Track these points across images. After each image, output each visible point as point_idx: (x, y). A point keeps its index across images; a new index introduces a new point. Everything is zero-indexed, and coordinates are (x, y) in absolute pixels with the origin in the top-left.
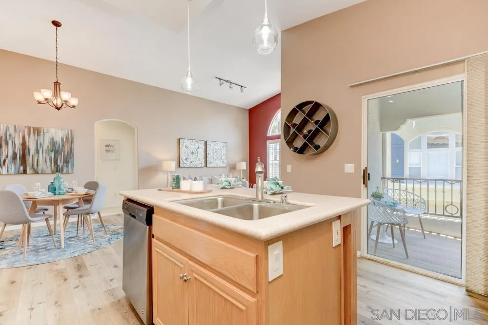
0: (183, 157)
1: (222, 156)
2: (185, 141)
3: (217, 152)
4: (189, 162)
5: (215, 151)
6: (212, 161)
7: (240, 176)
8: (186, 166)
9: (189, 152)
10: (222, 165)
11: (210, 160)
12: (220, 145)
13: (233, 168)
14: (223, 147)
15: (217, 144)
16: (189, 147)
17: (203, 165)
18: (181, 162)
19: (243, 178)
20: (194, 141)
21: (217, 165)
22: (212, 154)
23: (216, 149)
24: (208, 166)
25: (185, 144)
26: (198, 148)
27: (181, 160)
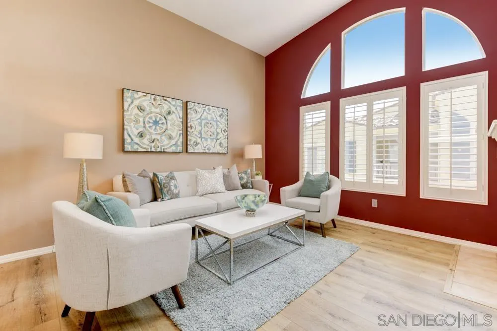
0: (132, 129)
1: (218, 133)
2: (136, 96)
3: (209, 125)
4: (145, 141)
5: (204, 122)
6: (199, 141)
7: (251, 171)
8: (140, 150)
9: (147, 119)
10: (218, 149)
11: (194, 140)
12: (215, 113)
13: (239, 155)
14: (221, 116)
15: (209, 109)
16: (148, 109)
17: (180, 149)
18: (128, 140)
19: (257, 174)
20: (158, 98)
21: (209, 149)
22: (199, 128)
23: (206, 119)
24: (190, 149)
25: (136, 103)
26: (169, 113)
27: (126, 136)
